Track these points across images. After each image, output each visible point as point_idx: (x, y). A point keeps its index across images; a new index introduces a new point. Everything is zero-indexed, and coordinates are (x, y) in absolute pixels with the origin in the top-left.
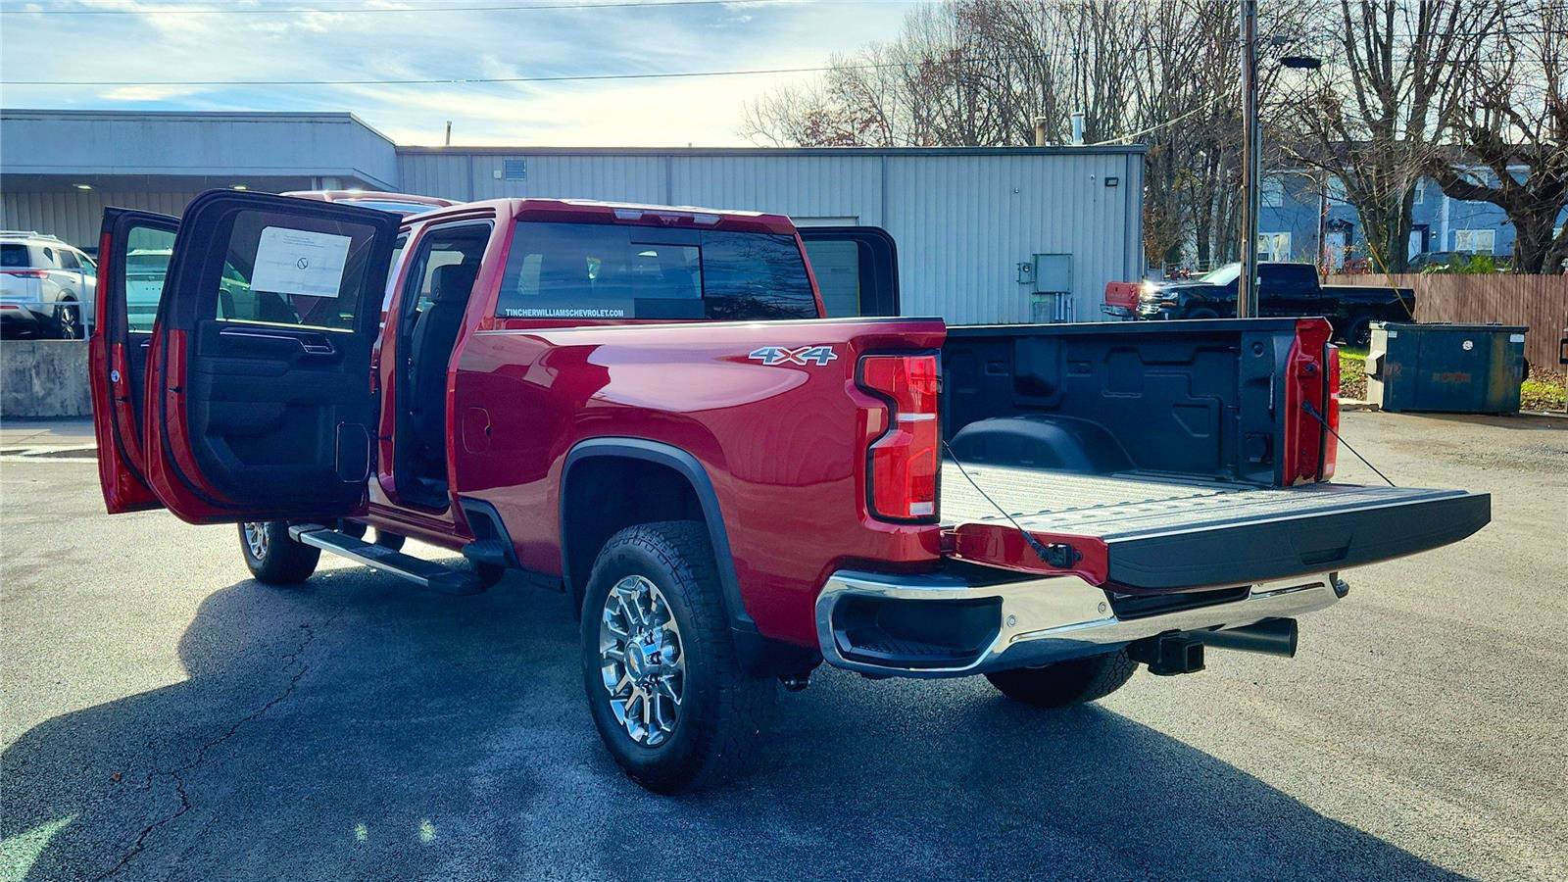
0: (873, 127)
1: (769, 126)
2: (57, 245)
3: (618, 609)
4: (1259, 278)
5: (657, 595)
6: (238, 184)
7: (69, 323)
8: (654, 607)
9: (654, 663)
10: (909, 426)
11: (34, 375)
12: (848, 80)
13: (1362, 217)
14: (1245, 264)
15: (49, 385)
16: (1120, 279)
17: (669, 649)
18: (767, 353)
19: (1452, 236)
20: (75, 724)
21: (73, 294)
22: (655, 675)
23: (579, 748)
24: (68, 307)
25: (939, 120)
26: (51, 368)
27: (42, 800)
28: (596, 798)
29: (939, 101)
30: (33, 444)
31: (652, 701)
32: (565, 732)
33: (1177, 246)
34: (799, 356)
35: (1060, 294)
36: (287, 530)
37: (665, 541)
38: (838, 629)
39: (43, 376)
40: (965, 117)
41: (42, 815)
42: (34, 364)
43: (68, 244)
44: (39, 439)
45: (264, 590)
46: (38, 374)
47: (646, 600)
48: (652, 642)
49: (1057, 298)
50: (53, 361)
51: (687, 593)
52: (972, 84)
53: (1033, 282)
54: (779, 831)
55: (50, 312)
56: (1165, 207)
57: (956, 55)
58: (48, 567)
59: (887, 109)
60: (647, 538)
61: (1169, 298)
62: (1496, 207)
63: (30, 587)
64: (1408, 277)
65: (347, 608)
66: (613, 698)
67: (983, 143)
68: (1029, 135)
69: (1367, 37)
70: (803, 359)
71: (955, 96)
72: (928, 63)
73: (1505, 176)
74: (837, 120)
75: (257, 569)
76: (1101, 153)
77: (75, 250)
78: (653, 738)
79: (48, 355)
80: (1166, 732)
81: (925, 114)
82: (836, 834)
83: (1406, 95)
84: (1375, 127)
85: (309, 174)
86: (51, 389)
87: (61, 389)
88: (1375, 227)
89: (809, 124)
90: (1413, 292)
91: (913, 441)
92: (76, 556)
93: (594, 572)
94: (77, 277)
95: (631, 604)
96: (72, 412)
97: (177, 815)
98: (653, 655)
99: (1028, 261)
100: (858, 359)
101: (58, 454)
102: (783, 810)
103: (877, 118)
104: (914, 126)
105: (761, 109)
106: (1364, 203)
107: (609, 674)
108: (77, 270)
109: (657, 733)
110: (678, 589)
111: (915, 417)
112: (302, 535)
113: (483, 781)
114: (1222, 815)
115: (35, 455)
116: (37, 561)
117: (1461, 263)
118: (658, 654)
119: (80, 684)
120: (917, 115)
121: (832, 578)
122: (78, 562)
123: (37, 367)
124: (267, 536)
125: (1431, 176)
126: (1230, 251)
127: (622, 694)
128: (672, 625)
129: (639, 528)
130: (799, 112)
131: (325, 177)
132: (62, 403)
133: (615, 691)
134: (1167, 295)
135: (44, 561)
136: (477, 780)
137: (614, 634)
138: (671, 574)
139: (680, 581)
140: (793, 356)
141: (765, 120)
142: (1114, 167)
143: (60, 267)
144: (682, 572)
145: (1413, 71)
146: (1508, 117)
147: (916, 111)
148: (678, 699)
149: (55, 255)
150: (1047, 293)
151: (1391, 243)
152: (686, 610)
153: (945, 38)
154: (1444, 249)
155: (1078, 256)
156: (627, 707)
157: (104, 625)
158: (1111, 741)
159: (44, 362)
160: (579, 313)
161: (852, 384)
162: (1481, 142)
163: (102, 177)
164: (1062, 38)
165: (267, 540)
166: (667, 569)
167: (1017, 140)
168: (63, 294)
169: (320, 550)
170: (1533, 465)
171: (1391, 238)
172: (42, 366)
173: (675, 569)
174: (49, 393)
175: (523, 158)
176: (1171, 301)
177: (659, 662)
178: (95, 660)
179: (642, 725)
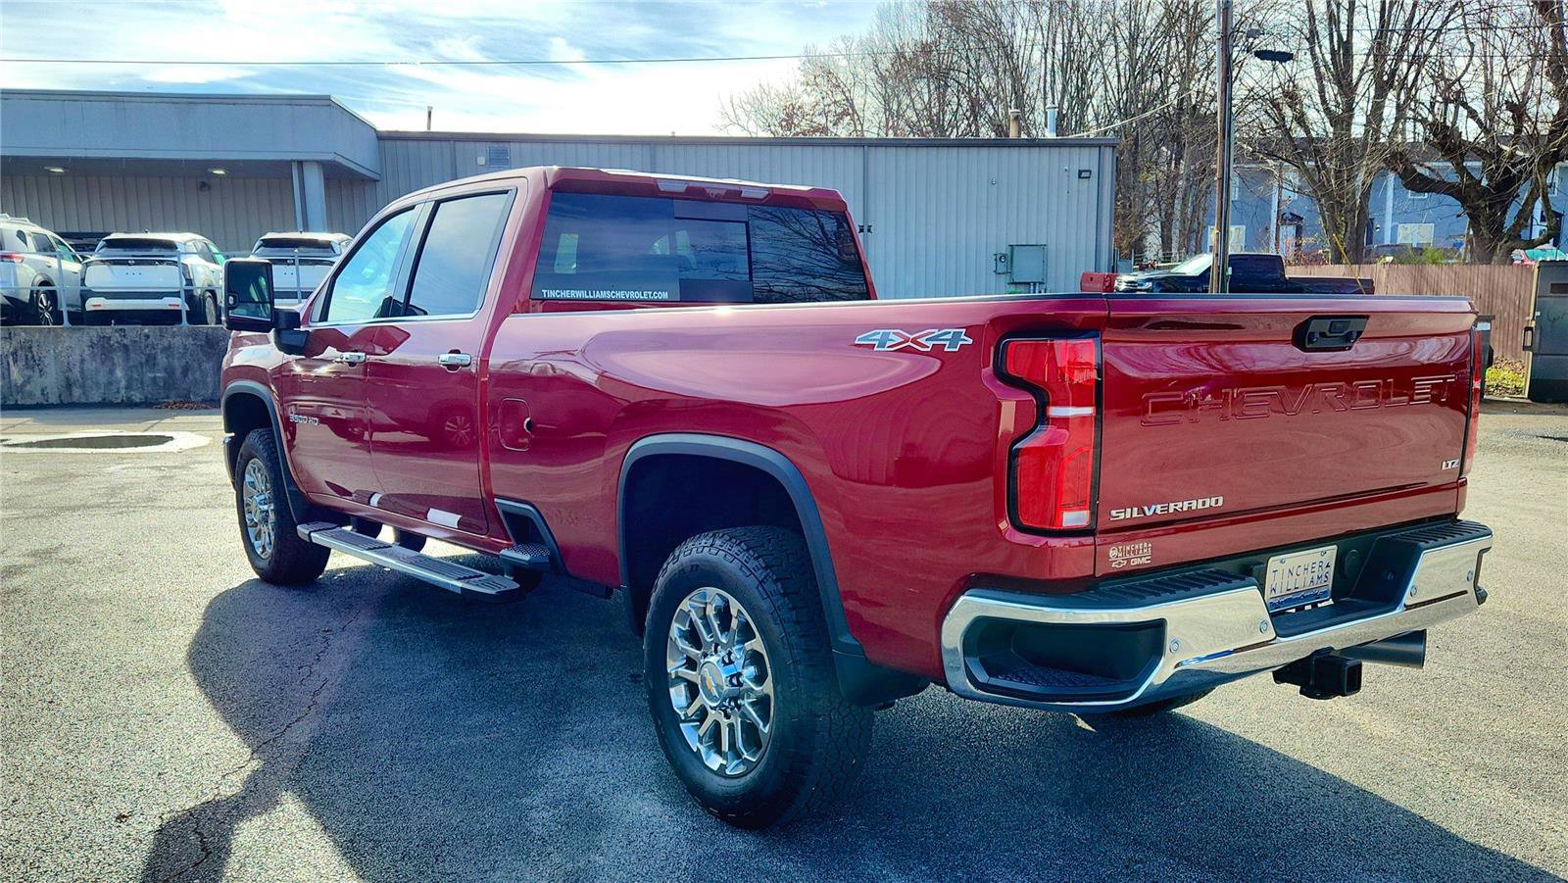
0: (847, 119)
1: (743, 118)
2: (30, 228)
3: (687, 624)
4: (1230, 269)
5: (739, 611)
6: (216, 168)
7: (47, 308)
8: (734, 624)
9: (733, 685)
10: (1064, 422)
11: (11, 363)
12: (823, 73)
13: (1321, 209)
14: (1217, 255)
15: (28, 372)
16: (1092, 270)
17: (751, 671)
18: (878, 337)
19: (1394, 229)
20: (71, 751)
21: (49, 278)
22: (735, 699)
23: (641, 772)
24: (45, 292)
25: (910, 113)
26: (30, 355)
27: (37, 849)
28: (671, 835)
29: (909, 94)
30: (12, 434)
31: (731, 727)
32: (622, 754)
33: (1141, 239)
34: (922, 340)
35: (1035, 284)
36: (296, 530)
37: (747, 550)
38: (968, 656)
39: (21, 363)
40: (934, 111)
41: (39, 867)
42: (11, 350)
43: (42, 226)
44: (19, 428)
45: (272, 592)
46: (15, 361)
47: (724, 615)
48: (731, 662)
49: (1032, 288)
50: (30, 348)
51: (777, 609)
52: (941, 76)
53: (1009, 272)
54: (881, 871)
55: (25, 297)
56: (1130, 200)
57: (926, 49)
58: (35, 566)
59: (858, 103)
60: (726, 547)
61: (1143, 288)
62: (1451, 199)
63: (16, 591)
64: (1365, 267)
65: (363, 611)
66: (683, 721)
67: (953, 136)
68: (999, 129)
69: (1331, 35)
70: (926, 343)
71: (925, 90)
72: (900, 55)
73: (1462, 170)
74: (812, 113)
75: (262, 569)
76: (1075, 146)
77: (50, 234)
78: (734, 768)
79: (26, 341)
80: (1261, 742)
81: (895, 107)
82: (946, 874)
83: (1365, 90)
84: (1334, 120)
85: (289, 159)
86: (30, 378)
87: (41, 376)
88: (1333, 219)
89: (784, 116)
90: (1373, 283)
91: (1068, 440)
92: (63, 554)
93: (661, 581)
94: (54, 262)
95: (704, 618)
96: (53, 399)
97: (196, 864)
98: (732, 676)
99: (1004, 252)
100: (999, 343)
101: (40, 444)
102: (880, 845)
103: (849, 110)
104: (884, 119)
105: (736, 101)
106: (1323, 196)
107: (678, 695)
108: (54, 253)
109: (736, 762)
110: (765, 605)
111: (1071, 412)
112: (312, 534)
113: (542, 817)
114: (1354, 841)
115: (17, 445)
116: (22, 561)
117: (1406, 255)
118: (739, 675)
119: (76, 704)
120: (887, 109)
121: (962, 598)
122: (66, 562)
123: (15, 353)
124: (271, 532)
125: (1392, 169)
126: (1193, 243)
127: (693, 717)
128: (757, 644)
129: (714, 535)
130: (775, 106)
131: (306, 161)
132: (43, 390)
133: (686, 715)
134: (1142, 285)
135: (30, 560)
136: (534, 814)
137: (683, 651)
138: (757, 588)
139: (769, 596)
140: (914, 341)
141: (739, 112)
142: (1087, 159)
143: (34, 251)
144: (770, 586)
145: (1371, 67)
146: (1465, 112)
147: (887, 102)
148: (765, 726)
149: (29, 240)
150: (1022, 283)
151: (1348, 235)
152: (776, 630)
153: (916, 31)
154: (1387, 242)
155: (1052, 247)
156: (701, 732)
157: (100, 633)
158: (1209, 755)
159: (22, 348)
160: (620, 295)
161: (991, 372)
162: (1441, 136)
163: (75, 160)
164: (1031, 33)
165: (273, 538)
166: (752, 582)
167: (986, 133)
168: (40, 279)
169: (330, 549)
170: (1515, 449)
171: (1349, 229)
172: (19, 352)
173: (761, 582)
174: (28, 380)
175: (506, 145)
176: (1145, 290)
177: (740, 684)
178: (91, 674)
179: (719, 752)
